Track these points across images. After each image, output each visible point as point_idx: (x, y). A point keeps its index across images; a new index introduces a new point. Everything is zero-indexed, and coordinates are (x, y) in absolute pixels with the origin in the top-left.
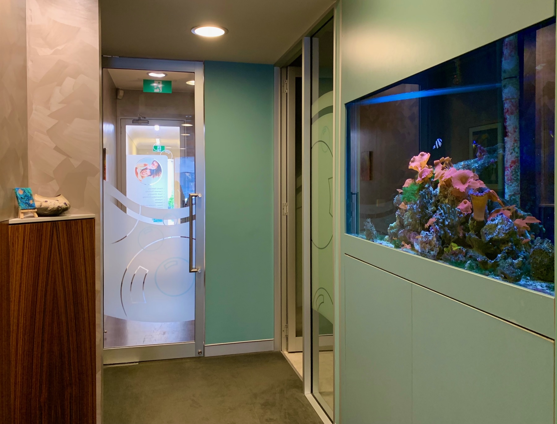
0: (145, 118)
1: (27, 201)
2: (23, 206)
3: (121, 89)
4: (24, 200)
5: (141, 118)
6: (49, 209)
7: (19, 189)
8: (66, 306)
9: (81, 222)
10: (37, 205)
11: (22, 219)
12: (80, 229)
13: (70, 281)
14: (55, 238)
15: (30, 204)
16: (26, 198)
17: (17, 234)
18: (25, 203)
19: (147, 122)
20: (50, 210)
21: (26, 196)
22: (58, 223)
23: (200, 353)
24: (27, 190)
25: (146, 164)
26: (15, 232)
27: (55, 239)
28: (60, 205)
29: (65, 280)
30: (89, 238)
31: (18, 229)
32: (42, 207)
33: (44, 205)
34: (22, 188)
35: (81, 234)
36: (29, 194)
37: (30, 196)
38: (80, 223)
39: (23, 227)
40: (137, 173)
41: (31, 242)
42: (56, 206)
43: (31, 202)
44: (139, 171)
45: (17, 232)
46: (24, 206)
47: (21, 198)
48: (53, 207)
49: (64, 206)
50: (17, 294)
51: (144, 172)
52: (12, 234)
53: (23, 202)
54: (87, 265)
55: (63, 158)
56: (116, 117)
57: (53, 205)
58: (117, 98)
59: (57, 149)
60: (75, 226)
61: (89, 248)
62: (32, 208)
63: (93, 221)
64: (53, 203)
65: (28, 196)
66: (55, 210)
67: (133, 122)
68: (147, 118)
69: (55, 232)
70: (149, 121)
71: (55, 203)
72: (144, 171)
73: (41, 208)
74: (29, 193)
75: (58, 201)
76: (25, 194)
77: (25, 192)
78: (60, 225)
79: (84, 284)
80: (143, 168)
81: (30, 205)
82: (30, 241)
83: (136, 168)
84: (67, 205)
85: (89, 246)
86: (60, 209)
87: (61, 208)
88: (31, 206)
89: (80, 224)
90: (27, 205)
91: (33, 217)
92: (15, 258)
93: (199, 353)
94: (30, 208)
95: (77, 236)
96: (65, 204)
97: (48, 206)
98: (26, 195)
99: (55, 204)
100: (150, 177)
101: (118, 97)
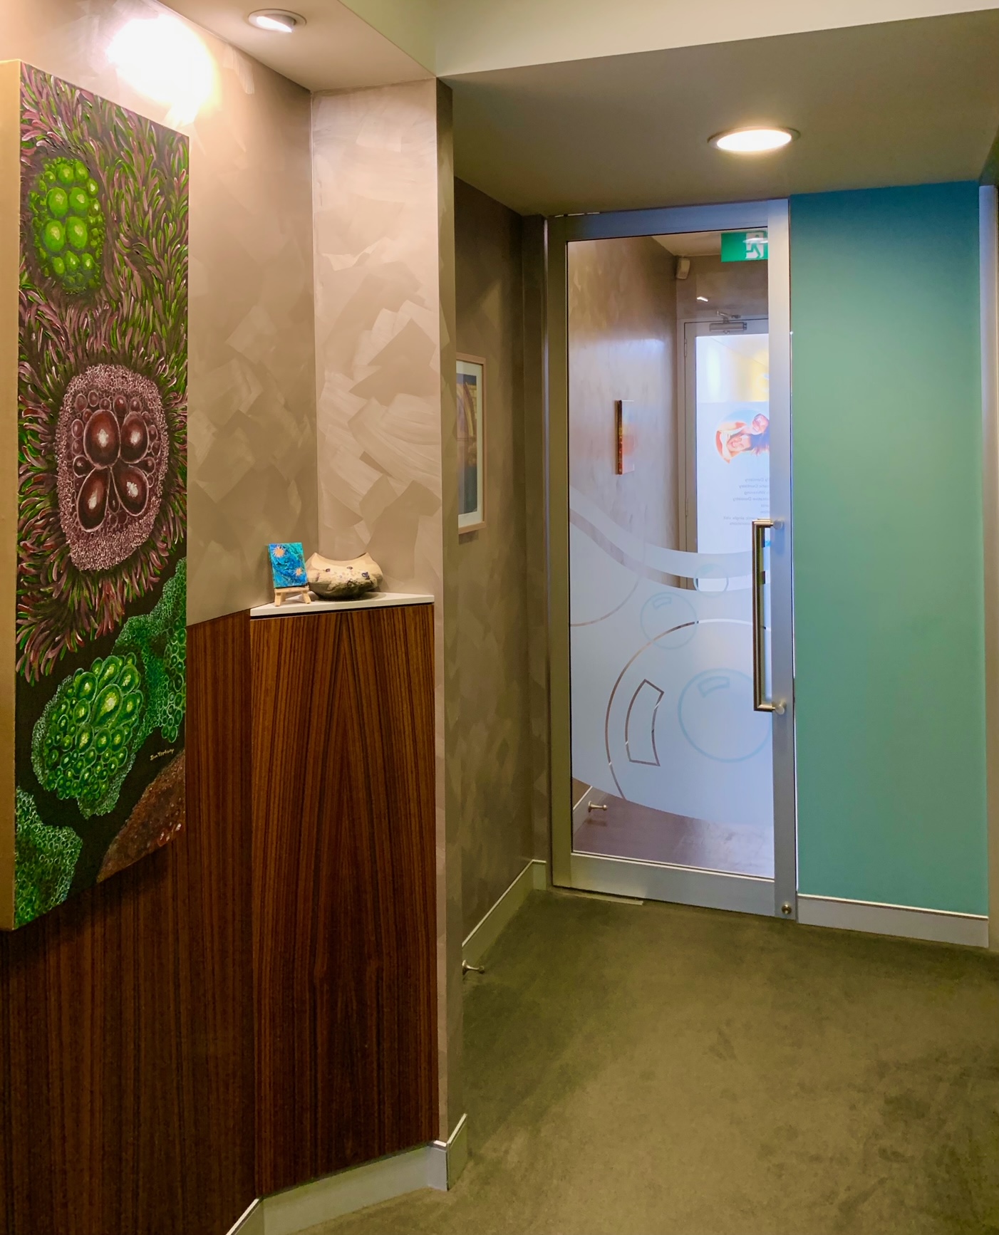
0: (737, 317)
1: (290, 571)
2: (279, 581)
3: (685, 257)
4: (284, 570)
5: (730, 318)
6: (331, 586)
7: (276, 546)
8: (368, 788)
9: (403, 611)
10: (311, 576)
11: (277, 606)
12: (400, 626)
13: (377, 735)
14: (346, 646)
15: (295, 576)
16: (288, 564)
17: (266, 636)
18: (285, 575)
19: (741, 325)
20: (334, 588)
21: (290, 560)
22: (351, 614)
23: (786, 912)
24: (293, 547)
25: (741, 421)
26: (262, 632)
27: (344, 647)
28: (354, 579)
29: (367, 731)
30: (419, 645)
31: (268, 626)
32: (319, 581)
33: (324, 578)
34: (283, 544)
35: (402, 637)
36: (296, 555)
37: (297, 559)
38: (400, 613)
39: (279, 622)
40: (720, 445)
41: (294, 652)
42: (345, 581)
43: (298, 572)
44: (724, 439)
45: (266, 633)
46: (282, 581)
47: (279, 564)
48: (339, 582)
49: (362, 580)
50: (267, 754)
51: (735, 441)
52: (256, 635)
53: (282, 573)
54: (416, 702)
55: (376, 476)
56: (676, 319)
57: (339, 578)
58: (676, 279)
59: (366, 458)
60: (389, 621)
61: (421, 667)
62: (298, 584)
63: (430, 611)
64: (340, 574)
65: (293, 561)
66: (344, 589)
67: (710, 329)
68: (742, 317)
69: (344, 631)
70: (746, 324)
71: (344, 574)
72: (736, 439)
73: (318, 584)
74: (297, 553)
75: (352, 568)
76: (288, 555)
77: (289, 552)
78: (355, 617)
79: (409, 742)
80: (732, 433)
81: (296, 578)
82: (292, 649)
83: (719, 433)
84: (368, 578)
85: (420, 664)
86: (353, 586)
87: (354, 584)
88: (296, 581)
89: (400, 617)
90: (289, 579)
91: (301, 601)
92: (261, 684)
93: (784, 909)
94: (293, 585)
95: (393, 642)
96: (366, 575)
97: (329, 581)
98: (289, 558)
99: (343, 576)
100: (748, 452)
101: (679, 276)
